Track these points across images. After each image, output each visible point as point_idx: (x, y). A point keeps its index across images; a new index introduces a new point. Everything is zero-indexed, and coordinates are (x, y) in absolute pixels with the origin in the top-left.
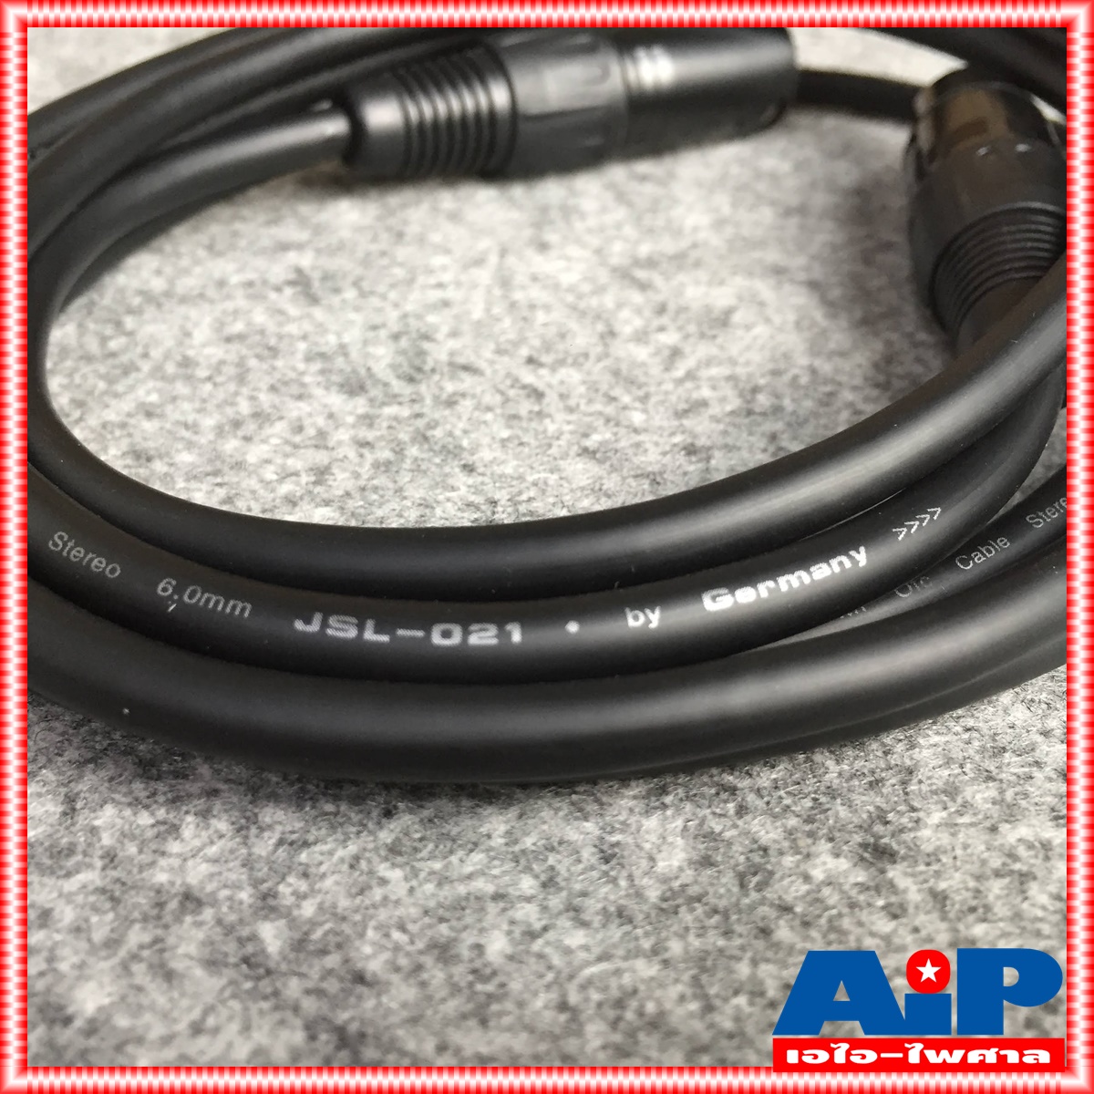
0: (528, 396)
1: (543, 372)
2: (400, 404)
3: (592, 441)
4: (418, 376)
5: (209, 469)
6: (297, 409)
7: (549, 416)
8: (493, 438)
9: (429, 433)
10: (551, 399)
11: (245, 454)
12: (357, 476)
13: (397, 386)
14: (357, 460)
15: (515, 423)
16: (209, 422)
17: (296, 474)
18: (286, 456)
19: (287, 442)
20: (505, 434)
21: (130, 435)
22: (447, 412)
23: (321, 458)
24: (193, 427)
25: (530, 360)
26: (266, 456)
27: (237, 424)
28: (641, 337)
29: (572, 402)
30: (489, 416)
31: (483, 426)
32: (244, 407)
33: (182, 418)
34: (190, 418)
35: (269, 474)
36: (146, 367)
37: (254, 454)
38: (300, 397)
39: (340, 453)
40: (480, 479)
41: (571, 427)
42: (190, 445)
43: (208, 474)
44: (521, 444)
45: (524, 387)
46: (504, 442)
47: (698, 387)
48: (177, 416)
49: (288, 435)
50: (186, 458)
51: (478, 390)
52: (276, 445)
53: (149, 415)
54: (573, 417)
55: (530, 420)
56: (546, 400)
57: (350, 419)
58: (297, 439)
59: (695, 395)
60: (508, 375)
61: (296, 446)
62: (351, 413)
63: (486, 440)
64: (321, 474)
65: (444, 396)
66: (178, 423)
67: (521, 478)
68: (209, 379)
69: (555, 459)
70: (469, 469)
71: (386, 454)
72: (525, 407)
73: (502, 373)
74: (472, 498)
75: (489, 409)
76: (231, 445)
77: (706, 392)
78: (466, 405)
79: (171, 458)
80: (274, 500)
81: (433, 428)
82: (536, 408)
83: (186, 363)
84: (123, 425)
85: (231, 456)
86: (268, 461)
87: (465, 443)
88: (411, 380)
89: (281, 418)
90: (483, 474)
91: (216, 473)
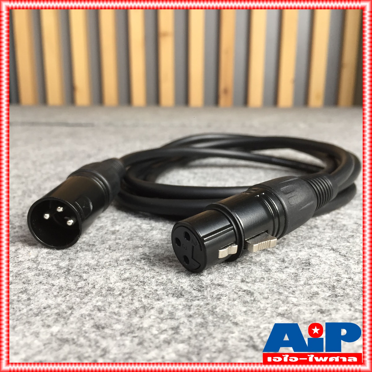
0: (248, 294)
1: (249, 285)
2: (198, 300)
3: (280, 310)
4: (202, 289)
5: (128, 330)
6: (158, 305)
7: (259, 301)
8: (241, 311)
9: (215, 310)
10: (256, 295)
11: (142, 323)
12: (191, 330)
13: (195, 293)
14: (188, 323)
15: (247, 304)
16: (124, 311)
17: (166, 330)
18: (159, 323)
19: (158, 317)
20: (244, 309)
21: (93, 319)
22: (218, 302)
23: (174, 323)
24: (118, 314)
25: (243, 281)
26: (151, 324)
27: (136, 311)
28: (281, 270)
29: (266, 295)
30: (236, 302)
31: (234, 307)
32: (137, 304)
33: (112, 311)
34: (116, 310)
35: (155, 332)
36: (94, 292)
37: (146, 323)
38: (158, 300)
39: (182, 320)
40: (242, 328)
41: (269, 305)
42: (118, 321)
43: (129, 333)
44: (253, 313)
45: (244, 291)
46: (245, 312)
47: (311, 287)
48: (111, 310)
49: (158, 315)
50: (118, 327)
51: (227, 293)
52: (154, 319)
53: (99, 310)
54: (268, 301)
55: (252, 303)
56: (255, 295)
57: (181, 307)
58: (162, 316)
59: (312, 290)
60: (237, 287)
61: (162, 320)
62: (180, 305)
63: (238, 312)
64: (176, 329)
65: (214, 296)
66: (111, 313)
67: (258, 327)
68: (120, 294)
69: (269, 318)
70: (236, 324)
71: (199, 320)
72: (248, 298)
73: (234, 286)
74: (242, 336)
75: (234, 300)
76: (135, 320)
77: (315, 289)
78: (224, 299)
79: (112, 327)
80: (159, 342)
81: (215, 308)
82: (252, 299)
83: (110, 289)
84: (89, 315)
85: (136, 325)
86: (152, 326)
87: (230, 314)
88: (199, 291)
89: (153, 308)
90: (241, 326)
91: (132, 332)
